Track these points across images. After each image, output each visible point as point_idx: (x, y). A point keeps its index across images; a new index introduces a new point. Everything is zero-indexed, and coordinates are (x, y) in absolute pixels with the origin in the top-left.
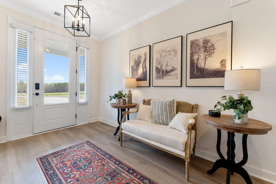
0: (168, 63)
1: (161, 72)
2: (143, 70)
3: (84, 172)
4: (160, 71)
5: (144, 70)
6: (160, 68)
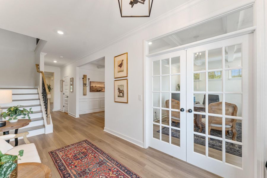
3: (107, 176)
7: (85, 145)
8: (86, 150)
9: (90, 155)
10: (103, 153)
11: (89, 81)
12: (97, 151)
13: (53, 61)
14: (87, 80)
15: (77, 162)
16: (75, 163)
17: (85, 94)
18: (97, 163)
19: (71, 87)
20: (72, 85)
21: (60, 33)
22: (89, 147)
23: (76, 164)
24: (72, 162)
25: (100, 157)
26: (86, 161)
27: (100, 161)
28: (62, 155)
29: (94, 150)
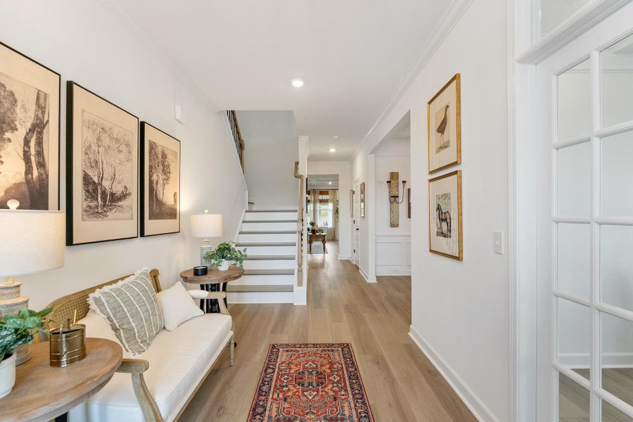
0: (115, 171)
1: (99, 196)
2: (29, 170)
4: (95, 190)
5: (35, 173)
6: (96, 180)
7: (337, 357)
8: (330, 368)
9: (330, 386)
10: (360, 396)
11: (404, 187)
12: (351, 384)
13: (328, 149)
14: (401, 184)
15: (295, 390)
16: (289, 390)
17: (394, 225)
18: (328, 417)
19: (362, 204)
20: (363, 201)
21: (298, 84)
22: (340, 366)
23: (290, 394)
24: (287, 386)
25: (346, 405)
26: (310, 398)
27: (339, 416)
28: (283, 360)
29: (347, 379)
